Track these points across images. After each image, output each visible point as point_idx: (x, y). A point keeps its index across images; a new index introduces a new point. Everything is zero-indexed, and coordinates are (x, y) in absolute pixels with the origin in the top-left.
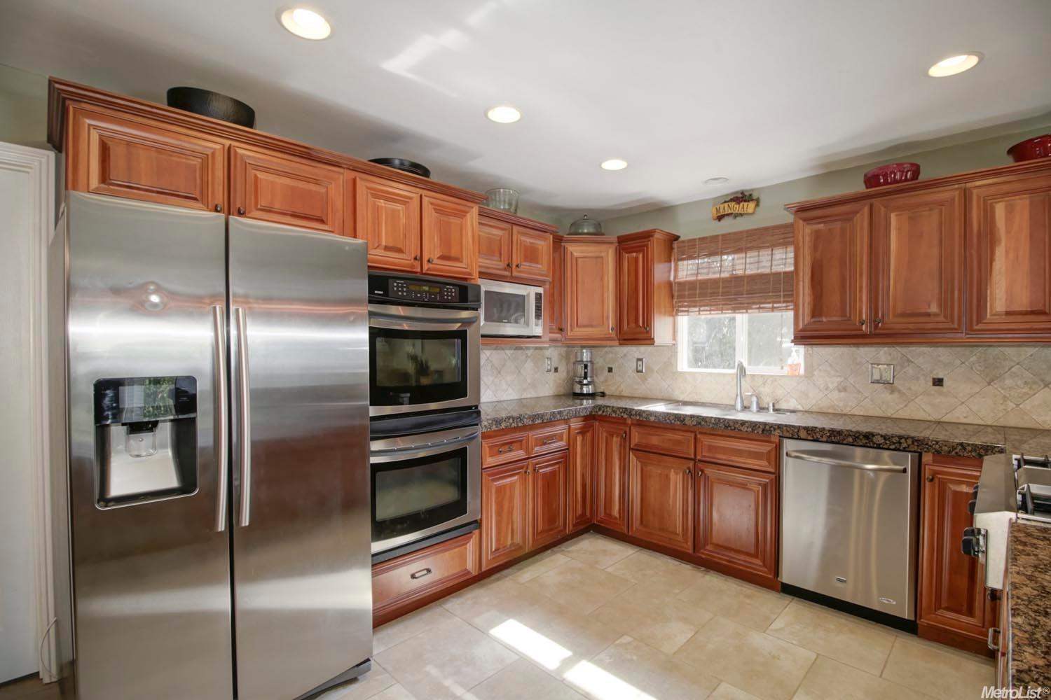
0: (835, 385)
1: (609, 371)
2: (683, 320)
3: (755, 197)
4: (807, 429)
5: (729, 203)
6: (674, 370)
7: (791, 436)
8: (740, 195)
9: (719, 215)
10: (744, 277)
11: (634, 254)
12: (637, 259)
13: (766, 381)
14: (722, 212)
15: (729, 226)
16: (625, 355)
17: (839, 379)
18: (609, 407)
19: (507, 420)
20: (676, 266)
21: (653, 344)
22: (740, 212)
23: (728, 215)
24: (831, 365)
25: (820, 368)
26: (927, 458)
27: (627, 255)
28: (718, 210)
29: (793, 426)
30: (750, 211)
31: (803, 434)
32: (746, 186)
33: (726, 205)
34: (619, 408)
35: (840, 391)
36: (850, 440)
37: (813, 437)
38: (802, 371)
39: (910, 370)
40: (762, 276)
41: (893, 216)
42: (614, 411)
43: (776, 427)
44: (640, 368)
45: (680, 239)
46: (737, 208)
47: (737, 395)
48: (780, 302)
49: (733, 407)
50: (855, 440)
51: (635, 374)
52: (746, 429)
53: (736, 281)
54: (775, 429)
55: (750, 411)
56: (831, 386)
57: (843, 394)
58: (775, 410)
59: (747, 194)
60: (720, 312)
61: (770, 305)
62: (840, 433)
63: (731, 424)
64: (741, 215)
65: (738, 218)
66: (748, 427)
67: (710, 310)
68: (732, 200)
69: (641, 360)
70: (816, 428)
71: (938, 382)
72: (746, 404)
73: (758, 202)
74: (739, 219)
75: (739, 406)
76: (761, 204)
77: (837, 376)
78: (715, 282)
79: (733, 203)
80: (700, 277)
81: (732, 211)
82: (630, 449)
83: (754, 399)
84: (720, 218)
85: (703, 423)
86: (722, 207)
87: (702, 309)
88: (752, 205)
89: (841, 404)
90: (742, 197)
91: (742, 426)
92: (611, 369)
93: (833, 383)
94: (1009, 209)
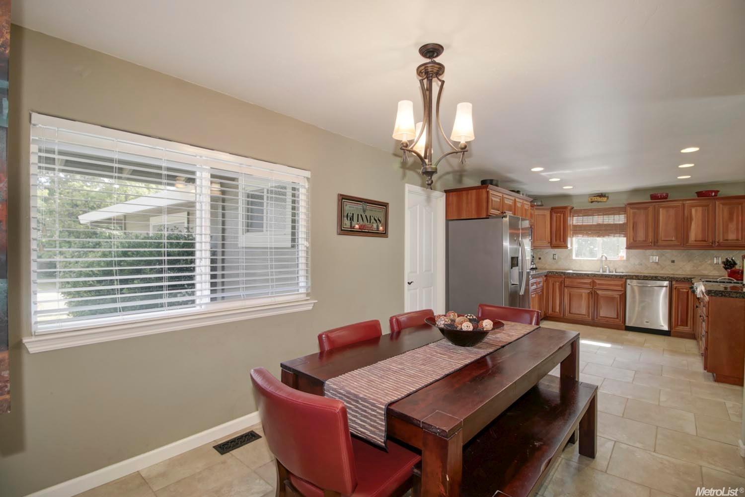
2: (574, 239)
3: (606, 196)
4: (636, 276)
6: (571, 259)
10: (603, 225)
11: (559, 214)
12: (560, 216)
14: (593, 200)
15: (595, 206)
20: (573, 219)
21: (568, 248)
23: (595, 201)
24: (636, 256)
25: (632, 257)
26: (674, 283)
27: (554, 215)
28: (592, 199)
30: (605, 201)
31: (634, 277)
32: (603, 191)
33: (595, 198)
34: (559, 272)
36: (650, 278)
37: (637, 278)
38: (625, 258)
39: (665, 257)
40: (610, 225)
41: (661, 209)
42: (557, 273)
43: (625, 276)
44: (555, 258)
45: (574, 209)
46: (599, 199)
50: (652, 278)
51: (552, 260)
53: (599, 225)
56: (636, 264)
57: (640, 267)
59: (603, 194)
61: (614, 235)
62: (647, 277)
63: (608, 275)
64: (601, 202)
66: (614, 277)
68: (598, 196)
69: (555, 254)
70: (638, 275)
71: (673, 262)
73: (608, 197)
74: (600, 203)
76: (609, 198)
78: (590, 226)
80: (584, 224)
82: (565, 286)
84: (592, 202)
85: (596, 276)
86: (593, 198)
88: (606, 198)
89: (640, 270)
90: (601, 195)
91: (612, 276)
92: (540, 259)
93: (637, 262)
94: (696, 211)
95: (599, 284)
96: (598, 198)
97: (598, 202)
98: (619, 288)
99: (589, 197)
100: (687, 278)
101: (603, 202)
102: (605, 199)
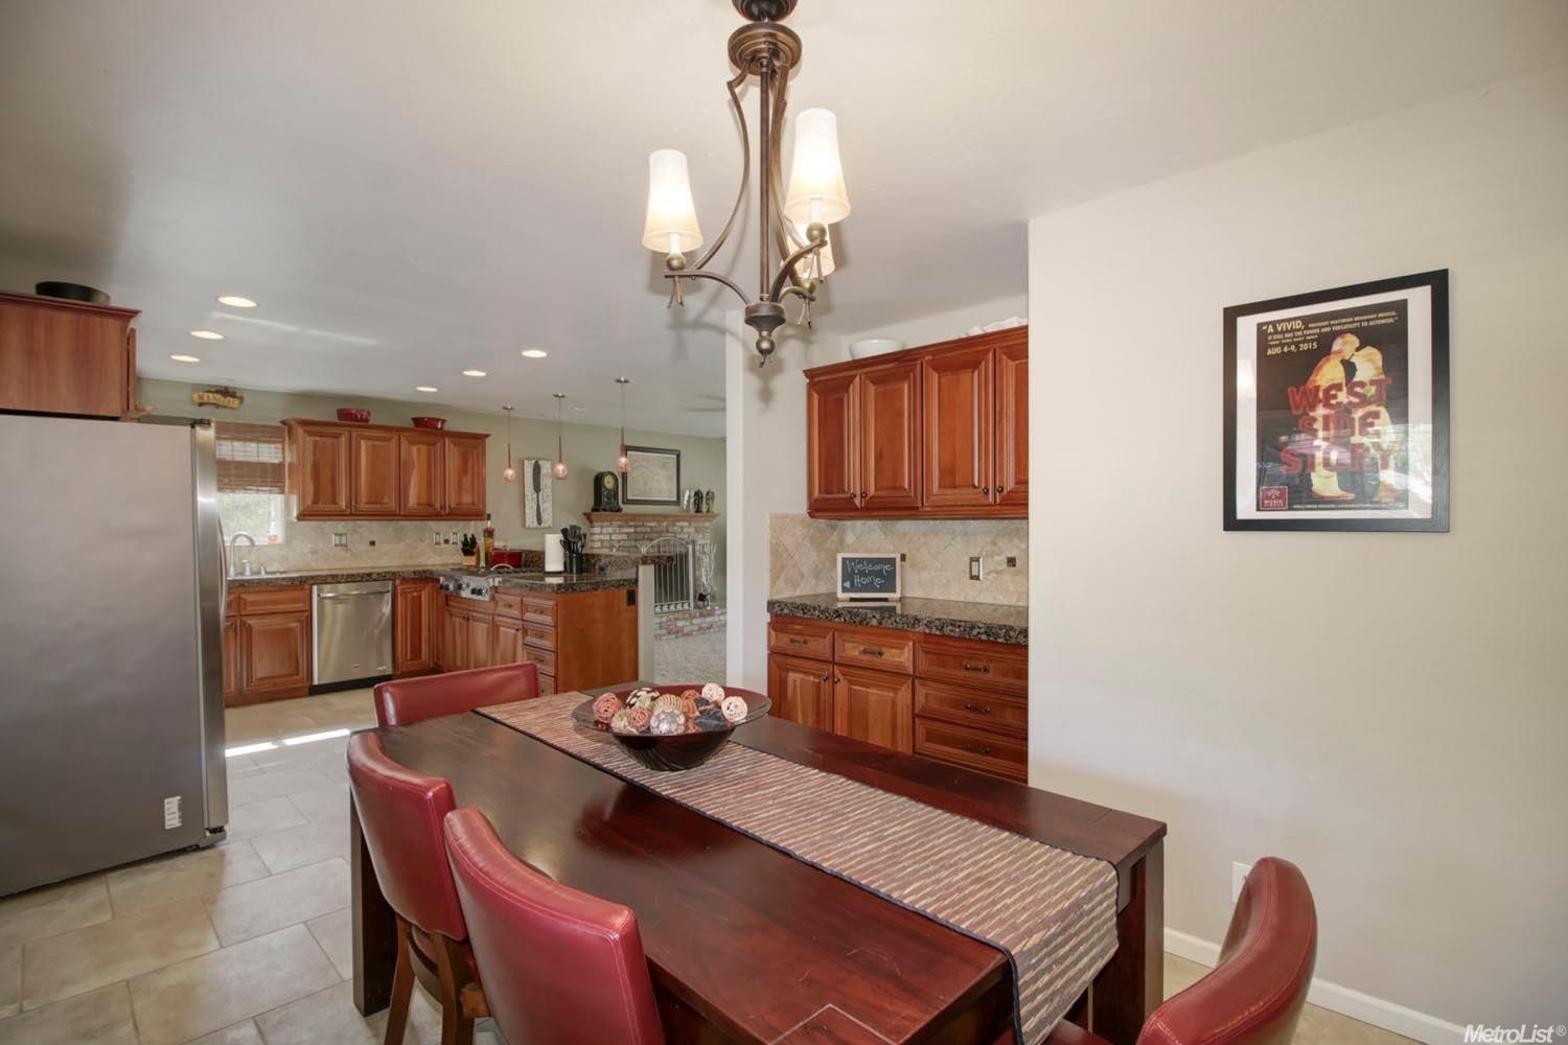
3: (238, 395)
4: (332, 576)
5: (213, 394)
7: (320, 582)
8: (224, 390)
9: (201, 401)
14: (204, 400)
22: (222, 404)
23: (210, 403)
25: (298, 538)
26: (398, 583)
28: (201, 397)
29: (320, 576)
30: (235, 406)
31: (329, 580)
32: (229, 383)
33: (211, 395)
35: (312, 554)
36: (359, 579)
37: (335, 580)
38: (280, 540)
39: (356, 536)
40: (248, 464)
46: (219, 399)
48: (265, 486)
50: (362, 577)
53: (223, 463)
54: (309, 579)
58: (265, 573)
59: (231, 391)
61: (255, 488)
62: (353, 575)
64: (225, 407)
68: (217, 392)
71: (373, 543)
73: (241, 399)
74: (220, 410)
76: (245, 401)
81: (215, 402)
83: (248, 565)
84: (201, 405)
86: (206, 395)
88: (237, 401)
89: (313, 563)
90: (226, 392)
93: (307, 548)
94: (419, 451)
95: (253, 603)
96: (218, 396)
97: (217, 406)
98: (300, 606)
99: (194, 391)
100: (419, 572)
101: (231, 408)
102: (234, 402)
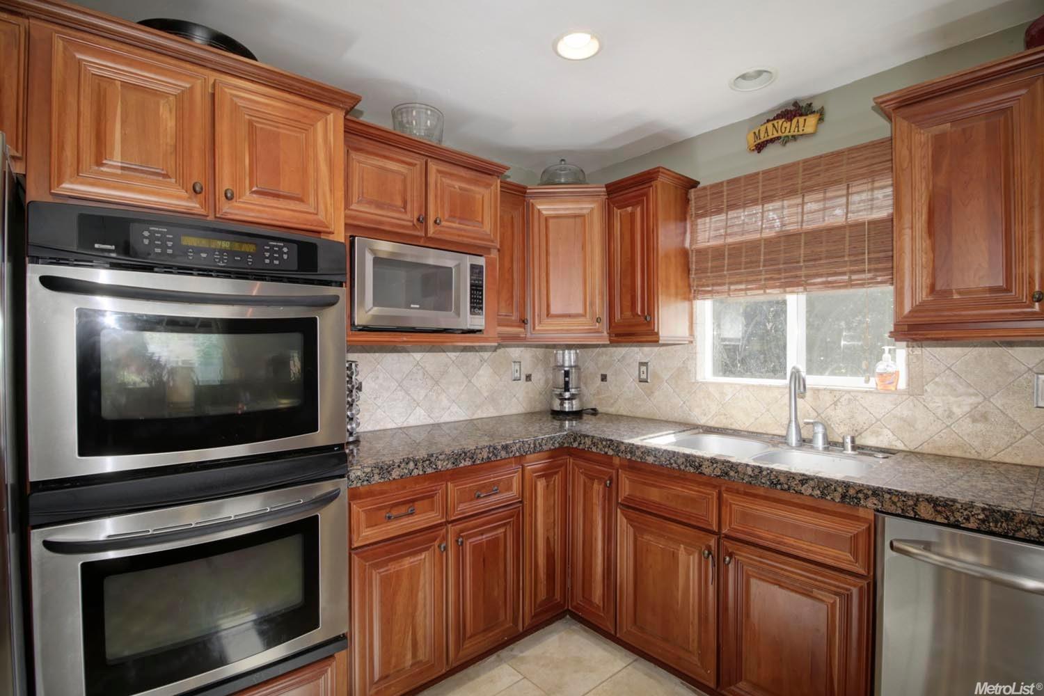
0: (967, 409)
1: (602, 380)
2: (705, 307)
3: (816, 106)
5: (775, 122)
6: (693, 381)
7: (899, 512)
8: (792, 108)
9: (759, 141)
10: (800, 234)
11: (629, 209)
12: (632, 215)
13: (838, 400)
14: (763, 138)
15: (775, 157)
16: (623, 357)
17: (973, 400)
18: (588, 436)
19: (402, 466)
20: (694, 225)
21: (658, 341)
22: (792, 133)
23: (772, 141)
24: (957, 375)
25: (937, 379)
27: (619, 211)
28: (757, 136)
29: (905, 494)
30: (809, 129)
31: (925, 511)
32: (801, 92)
33: (770, 125)
34: (602, 440)
35: (974, 421)
37: (947, 518)
38: (902, 384)
40: (830, 230)
42: (594, 444)
43: (870, 493)
44: (644, 376)
45: (699, 186)
46: (787, 127)
47: (790, 422)
48: (863, 271)
49: (783, 440)
51: (637, 385)
52: (810, 491)
53: (789, 239)
54: (867, 496)
55: (812, 447)
56: (957, 411)
57: (980, 426)
58: (854, 448)
59: (803, 104)
60: (762, 292)
61: (846, 278)
62: (1007, 515)
63: (782, 480)
64: (794, 138)
65: (788, 145)
66: (813, 488)
67: (747, 289)
68: (778, 117)
69: (645, 364)
70: (954, 501)
72: (805, 435)
73: (821, 114)
74: (790, 146)
75: (793, 439)
76: (827, 118)
77: (970, 395)
78: (753, 246)
79: (780, 122)
80: (730, 240)
81: (780, 134)
82: (618, 503)
83: (819, 430)
84: (760, 147)
85: (732, 473)
86: (763, 129)
87: (733, 287)
88: (812, 120)
89: (976, 443)
90: (794, 111)
91: (803, 485)
92: (604, 378)
93: (962, 405)
96: (781, 123)
99: (752, 128)
101: (804, 136)
102: (810, 123)
